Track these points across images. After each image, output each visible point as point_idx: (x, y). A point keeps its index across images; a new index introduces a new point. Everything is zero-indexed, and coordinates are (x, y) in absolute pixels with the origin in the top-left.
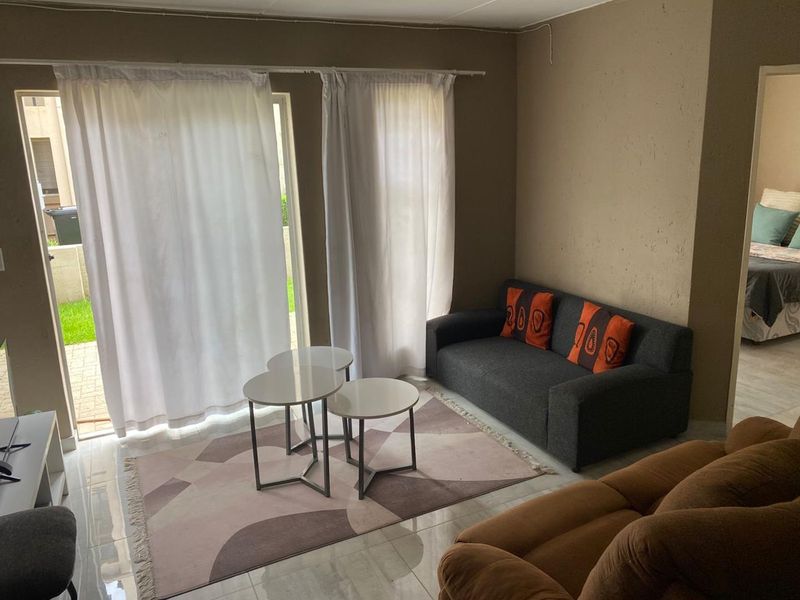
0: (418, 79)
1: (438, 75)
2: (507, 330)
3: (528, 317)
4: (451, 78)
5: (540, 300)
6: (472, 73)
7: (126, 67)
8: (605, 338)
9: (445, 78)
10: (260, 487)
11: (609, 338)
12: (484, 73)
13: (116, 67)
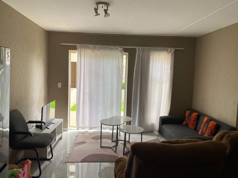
0: (164, 50)
1: (169, 49)
2: (184, 123)
3: (190, 119)
4: (173, 50)
5: (195, 114)
6: (180, 49)
7: (91, 46)
8: (208, 127)
9: (172, 50)
10: (101, 147)
11: (209, 128)
12: (184, 49)
13: (89, 46)
